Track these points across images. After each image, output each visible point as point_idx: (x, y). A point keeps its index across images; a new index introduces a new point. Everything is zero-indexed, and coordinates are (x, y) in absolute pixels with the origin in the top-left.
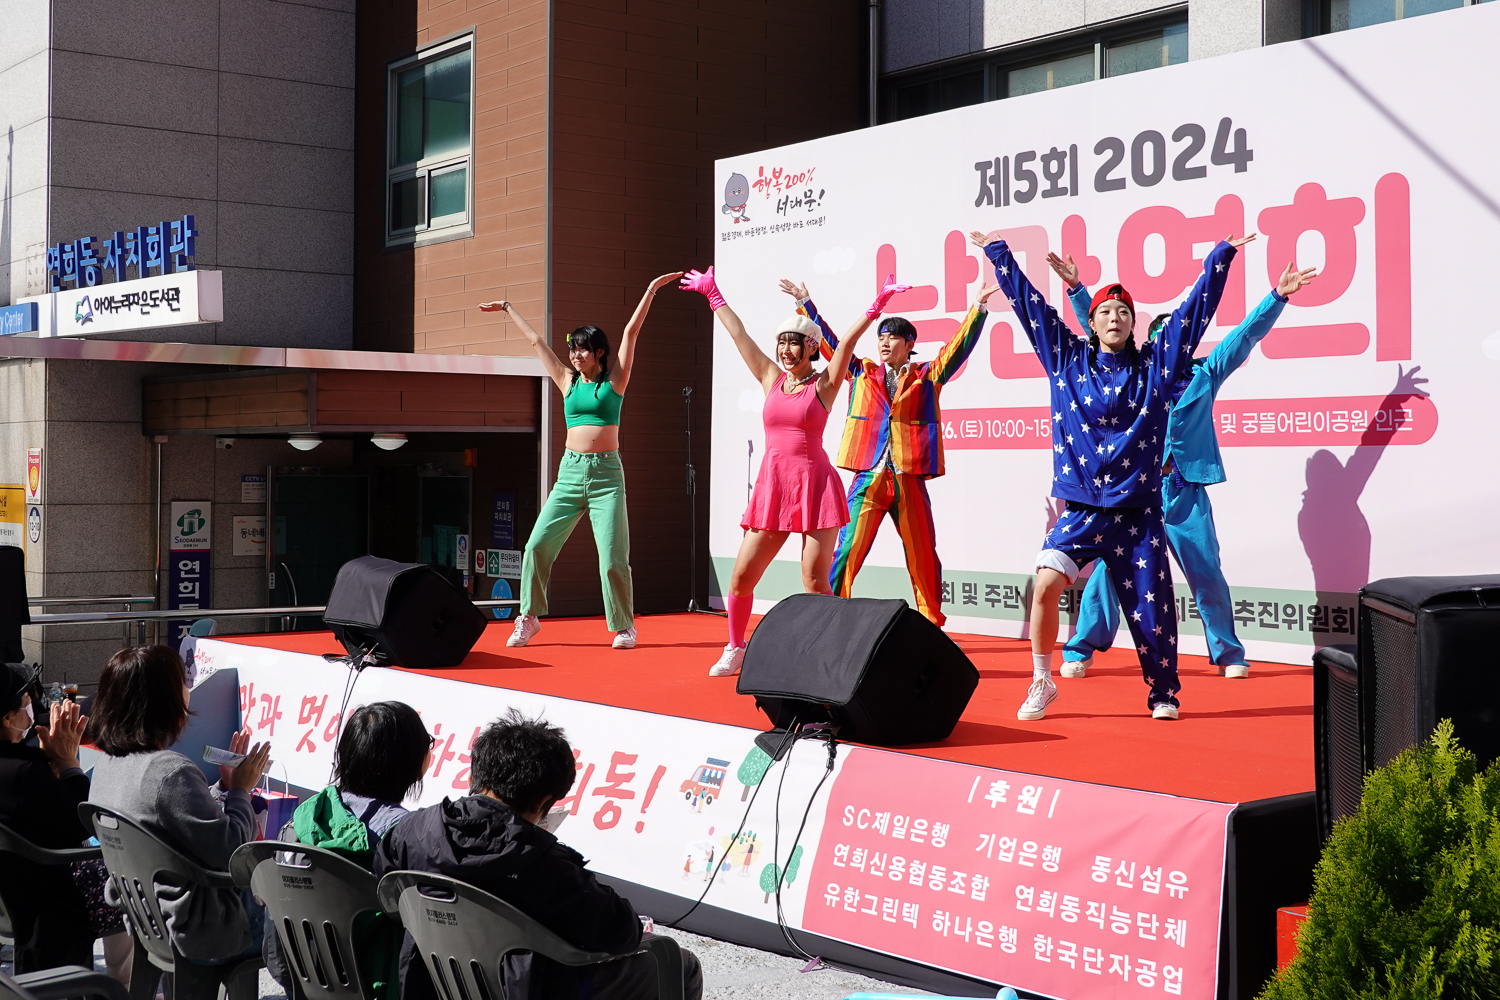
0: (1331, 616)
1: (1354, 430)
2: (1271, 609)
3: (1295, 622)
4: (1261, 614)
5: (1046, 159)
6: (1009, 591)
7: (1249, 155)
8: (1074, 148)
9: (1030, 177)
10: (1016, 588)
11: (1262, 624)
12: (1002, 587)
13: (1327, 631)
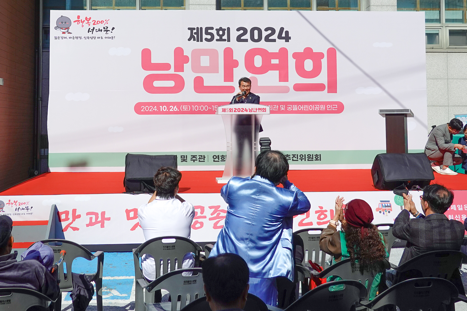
0: (314, 157)
1: (321, 110)
2: (296, 156)
3: (303, 159)
4: (292, 158)
5: (218, 30)
6: (201, 157)
7: (290, 38)
8: (229, 29)
9: (212, 35)
10: (204, 156)
11: (293, 160)
12: (198, 156)
13: (313, 160)
